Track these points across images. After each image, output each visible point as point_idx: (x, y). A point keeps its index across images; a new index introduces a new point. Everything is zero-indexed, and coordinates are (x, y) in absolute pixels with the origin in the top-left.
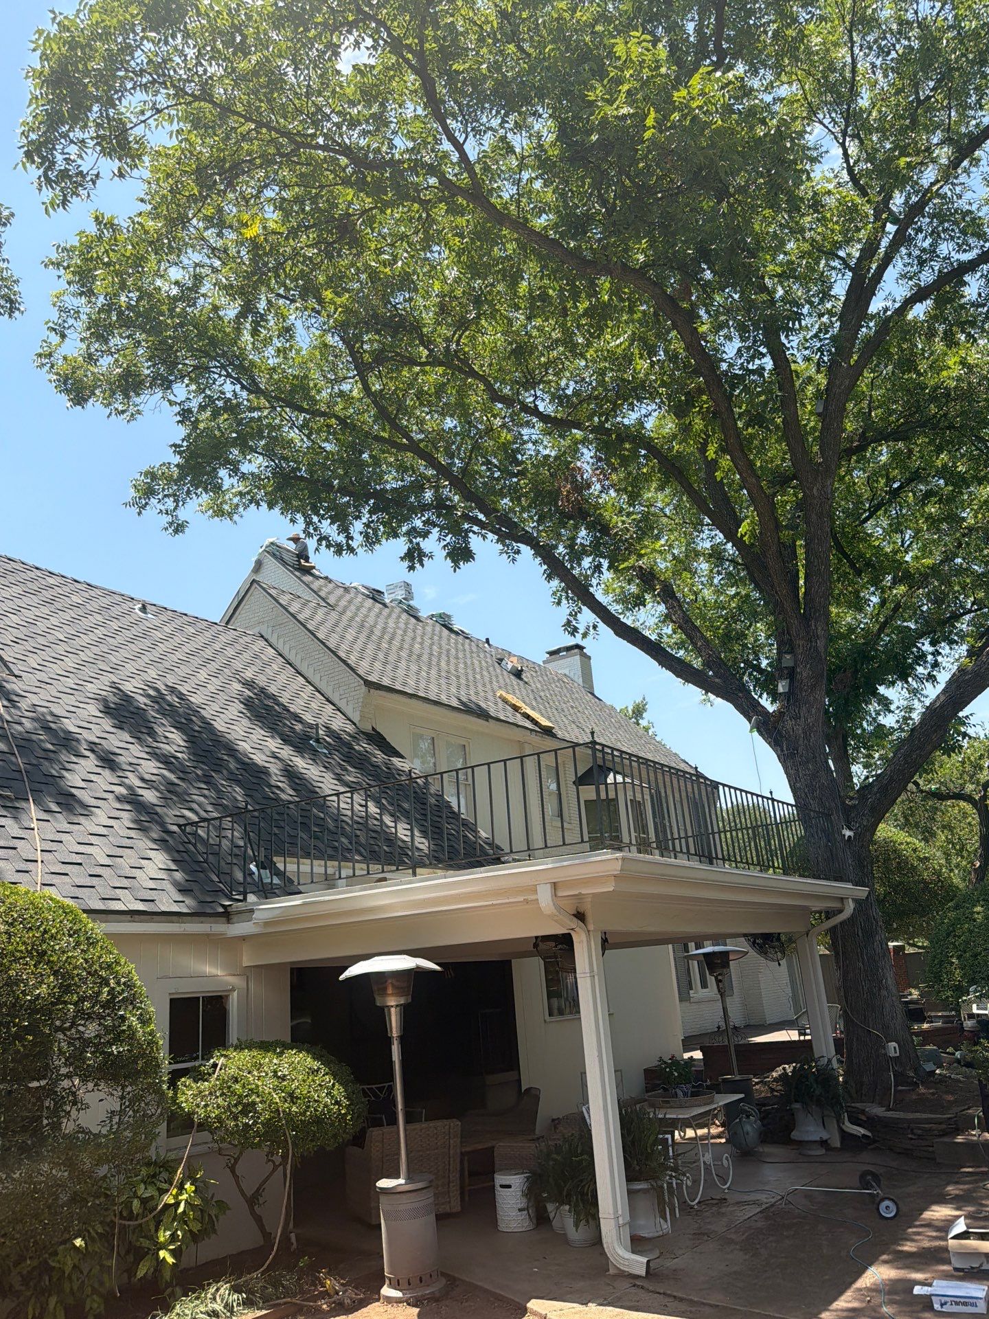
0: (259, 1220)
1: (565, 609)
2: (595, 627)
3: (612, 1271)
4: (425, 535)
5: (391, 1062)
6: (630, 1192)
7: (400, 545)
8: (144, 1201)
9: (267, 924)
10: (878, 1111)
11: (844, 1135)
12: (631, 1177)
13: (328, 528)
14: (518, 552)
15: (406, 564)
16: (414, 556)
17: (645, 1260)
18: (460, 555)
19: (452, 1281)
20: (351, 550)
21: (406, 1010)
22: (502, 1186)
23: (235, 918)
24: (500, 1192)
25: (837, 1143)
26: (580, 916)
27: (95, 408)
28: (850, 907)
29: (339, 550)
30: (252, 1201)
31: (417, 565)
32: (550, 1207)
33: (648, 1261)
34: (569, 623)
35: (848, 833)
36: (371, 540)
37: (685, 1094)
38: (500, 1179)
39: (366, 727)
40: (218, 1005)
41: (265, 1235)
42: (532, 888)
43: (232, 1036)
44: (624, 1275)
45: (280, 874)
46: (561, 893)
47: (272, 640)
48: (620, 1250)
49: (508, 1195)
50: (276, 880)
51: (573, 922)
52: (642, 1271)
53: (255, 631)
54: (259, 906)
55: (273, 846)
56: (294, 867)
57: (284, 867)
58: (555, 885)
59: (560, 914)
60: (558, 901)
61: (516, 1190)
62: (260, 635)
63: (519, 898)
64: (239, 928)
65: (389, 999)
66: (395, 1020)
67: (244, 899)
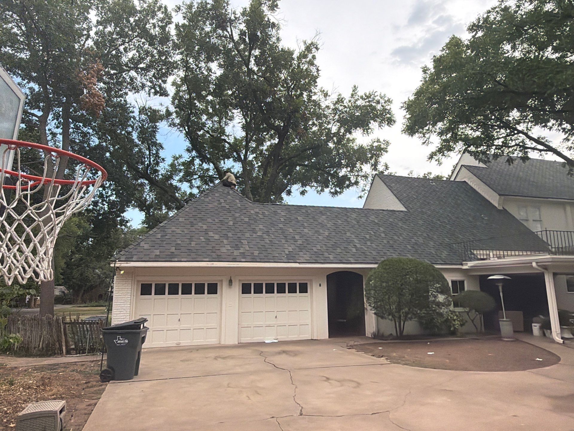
0: (475, 325)
3: (556, 343)
8: (451, 317)
9: (471, 267)
14: (547, 154)
15: (507, 163)
19: (517, 340)
20: (489, 162)
21: (503, 287)
22: (534, 326)
23: (464, 265)
24: (534, 328)
26: (546, 269)
30: (473, 321)
31: (511, 164)
33: (564, 341)
38: (533, 324)
39: (500, 208)
40: (462, 283)
41: (477, 328)
42: (531, 263)
43: (466, 289)
44: (558, 343)
45: (474, 254)
46: (539, 264)
47: (469, 183)
48: (557, 338)
49: (536, 328)
50: (473, 256)
51: (543, 270)
52: (562, 342)
53: (463, 180)
54: (469, 263)
55: (472, 248)
56: (478, 252)
57: (475, 252)
58: (537, 263)
59: (539, 268)
60: (538, 266)
61: (538, 327)
62: (465, 181)
63: (529, 265)
64: (465, 267)
65: (499, 284)
66: (500, 288)
67: (465, 261)
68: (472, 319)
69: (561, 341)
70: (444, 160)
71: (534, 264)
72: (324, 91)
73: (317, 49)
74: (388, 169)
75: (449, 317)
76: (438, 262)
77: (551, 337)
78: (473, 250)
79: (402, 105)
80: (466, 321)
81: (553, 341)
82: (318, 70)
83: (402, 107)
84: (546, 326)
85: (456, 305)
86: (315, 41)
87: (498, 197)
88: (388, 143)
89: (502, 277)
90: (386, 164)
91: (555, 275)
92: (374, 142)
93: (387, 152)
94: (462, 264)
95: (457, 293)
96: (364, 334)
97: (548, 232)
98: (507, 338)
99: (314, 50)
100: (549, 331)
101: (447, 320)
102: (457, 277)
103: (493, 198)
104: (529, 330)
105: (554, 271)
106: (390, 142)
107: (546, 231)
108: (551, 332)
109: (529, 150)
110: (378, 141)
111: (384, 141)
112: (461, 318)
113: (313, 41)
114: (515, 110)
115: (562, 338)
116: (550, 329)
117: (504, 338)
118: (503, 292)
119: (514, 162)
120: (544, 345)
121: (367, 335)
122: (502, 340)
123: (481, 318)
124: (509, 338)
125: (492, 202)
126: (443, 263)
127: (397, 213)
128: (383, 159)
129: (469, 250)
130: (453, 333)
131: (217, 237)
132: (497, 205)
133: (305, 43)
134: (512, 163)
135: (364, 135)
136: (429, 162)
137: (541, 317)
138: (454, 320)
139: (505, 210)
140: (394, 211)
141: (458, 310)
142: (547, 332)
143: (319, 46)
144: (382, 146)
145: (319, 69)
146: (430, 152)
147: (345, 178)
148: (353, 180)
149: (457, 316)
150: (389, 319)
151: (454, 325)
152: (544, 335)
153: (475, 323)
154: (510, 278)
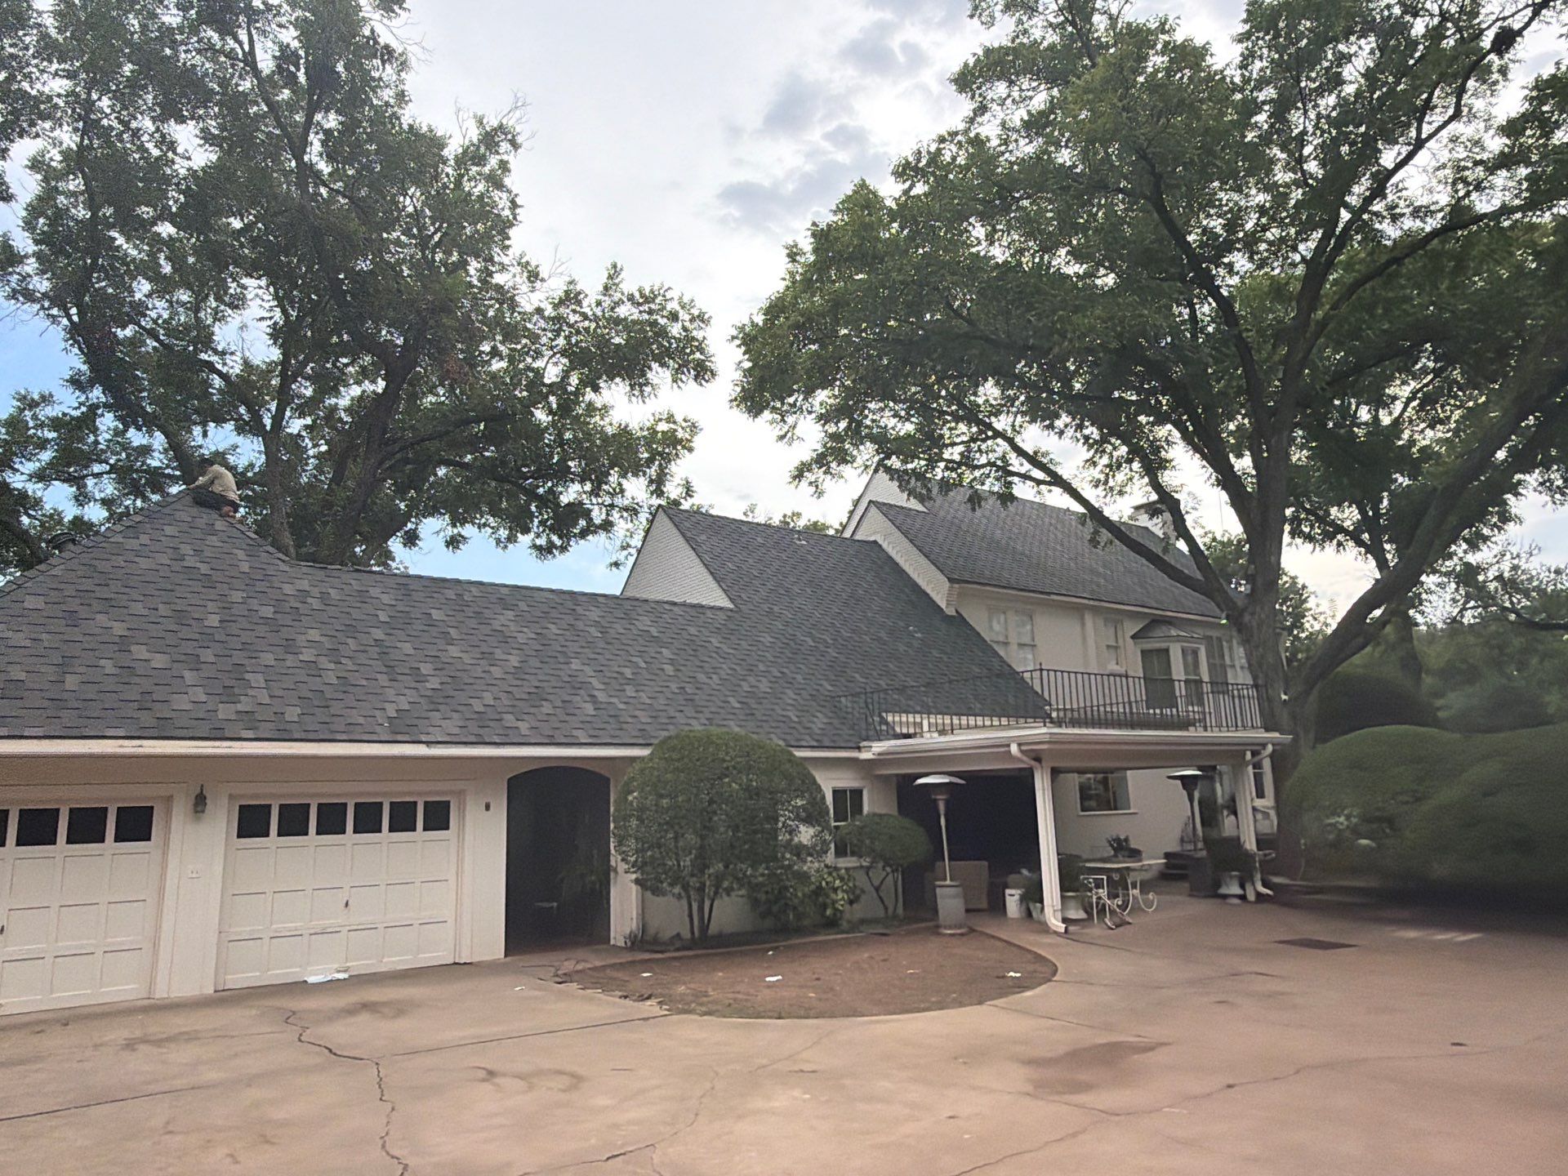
0: (882, 901)
2: (1111, 542)
3: (1051, 932)
5: (941, 827)
6: (1062, 897)
8: (827, 883)
9: (879, 754)
10: (1277, 880)
11: (1259, 895)
12: (1064, 888)
14: (1050, 491)
15: (969, 506)
17: (1064, 926)
19: (972, 930)
20: (930, 498)
21: (947, 803)
22: (1010, 896)
23: (863, 750)
24: (1008, 898)
25: (1251, 897)
28: (1272, 749)
30: (877, 889)
31: (977, 507)
32: (1030, 906)
33: (1067, 927)
35: (1284, 697)
37: (1123, 856)
38: (1008, 891)
39: (951, 612)
40: (857, 794)
41: (886, 909)
42: (1009, 746)
43: (866, 809)
44: (1055, 933)
45: (887, 723)
46: (1024, 748)
47: (885, 546)
48: (1054, 921)
49: (1013, 900)
50: (884, 727)
51: (1033, 763)
52: (1063, 930)
53: (872, 539)
54: (874, 744)
55: (884, 707)
56: (897, 719)
57: (890, 719)
58: (1019, 745)
59: (1025, 758)
60: (1022, 751)
61: (1017, 897)
62: (875, 542)
63: (1002, 749)
64: (865, 755)
65: (939, 797)
66: (942, 807)
67: (867, 739)
68: (876, 883)
69: (1061, 927)
70: (828, 483)
71: (1014, 748)
72: (528, 263)
73: (515, 145)
74: (691, 496)
75: (824, 884)
76: (804, 744)
77: (1041, 917)
78: (887, 712)
79: (735, 333)
80: (863, 891)
81: (1044, 929)
82: (514, 205)
83: (734, 338)
84: (1035, 894)
85: (840, 852)
86: (509, 122)
87: (948, 584)
88: (694, 428)
89: (945, 780)
90: (688, 482)
91: (1055, 772)
92: (660, 420)
93: (690, 450)
94: (859, 748)
95: (845, 819)
96: (606, 939)
97: (1045, 673)
98: (950, 928)
99: (505, 146)
100: (1038, 905)
101: (819, 891)
102: (846, 780)
103: (937, 588)
104: (997, 906)
105: (1056, 765)
106: (700, 424)
107: (1041, 670)
108: (1042, 909)
109: (1016, 479)
110: (670, 419)
111: (685, 420)
112: (851, 884)
113: (504, 122)
114: (991, 382)
115: (1065, 920)
116: (1041, 901)
117: (945, 928)
118: (946, 816)
119: (983, 503)
120: (1028, 939)
121: (612, 942)
122: (939, 934)
123: (896, 883)
124: (956, 927)
125: (933, 595)
126: (815, 744)
127: (709, 613)
128: (681, 468)
129: (877, 712)
130: (832, 924)
131: (159, 661)
132: (943, 605)
133: (481, 123)
134: (979, 503)
135: (633, 399)
136: (793, 486)
137: (1025, 872)
138: (835, 890)
139: (959, 620)
140: (702, 607)
141: (846, 863)
142: (1035, 908)
143: (519, 140)
144: (680, 434)
145: (519, 201)
146: (797, 463)
147: (577, 510)
148: (598, 516)
149: (842, 879)
150: (674, 895)
151: (834, 902)
152: (1029, 914)
153: (882, 894)
154: (963, 782)
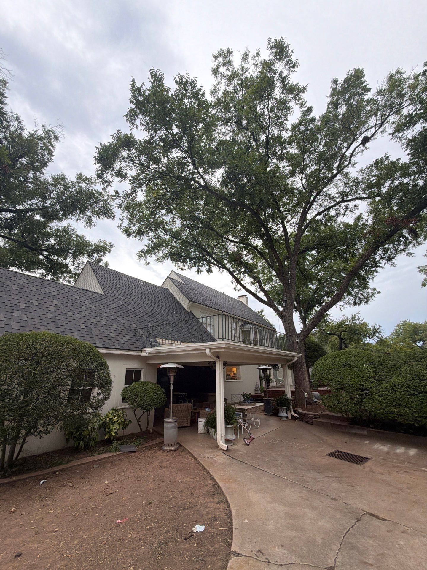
0: (140, 425)
1: (235, 284)
2: (241, 289)
3: (219, 448)
4: (202, 266)
5: (170, 390)
6: (226, 428)
7: (196, 269)
8: (110, 419)
9: (149, 354)
10: (300, 410)
11: (292, 416)
12: (226, 423)
13: (180, 265)
15: (197, 273)
16: (199, 271)
17: (227, 446)
18: (209, 271)
19: (180, 445)
20: (185, 269)
21: (175, 377)
22: (200, 422)
23: (143, 352)
24: (199, 423)
25: (290, 417)
26: (218, 357)
27: (132, 238)
28: (296, 358)
29: (182, 269)
30: (138, 420)
32: (210, 429)
33: (227, 447)
34: (235, 288)
35: (297, 341)
36: (190, 267)
37: (248, 403)
38: (200, 420)
39: (189, 311)
40: (138, 372)
41: (141, 430)
42: (205, 349)
43: (142, 380)
44: (221, 449)
45: (157, 342)
46: (212, 351)
47: (170, 290)
48: (221, 442)
50: (155, 344)
51: (216, 359)
52: (225, 449)
54: (147, 349)
55: (157, 336)
56: (161, 341)
58: (211, 349)
59: (212, 356)
60: (211, 353)
61: (203, 423)
62: (168, 289)
63: (203, 352)
64: (143, 354)
65: (171, 375)
66: (172, 379)
67: (146, 347)
69: (225, 447)
71: (208, 351)
77: (214, 437)
80: (130, 422)
81: (216, 446)
84: (212, 423)
87: (188, 302)
88: (111, 246)
89: (175, 366)
90: (107, 263)
91: (225, 364)
93: (109, 252)
94: (141, 351)
98: (169, 446)
102: (134, 366)
103: (185, 303)
105: (225, 361)
108: (216, 431)
110: (105, 242)
112: (123, 419)
115: (227, 441)
116: (215, 427)
117: (165, 445)
118: (173, 384)
122: (163, 450)
123: (149, 416)
124: (172, 445)
125: (183, 305)
126: (119, 347)
128: (105, 258)
129: (153, 337)
132: (186, 308)
137: (207, 409)
138: (113, 423)
139: (191, 313)
142: (212, 431)
143: (58, 137)
144: (107, 247)
145: (53, 154)
149: (119, 416)
151: (111, 431)
152: (208, 431)
153: (139, 423)
154: (182, 367)
